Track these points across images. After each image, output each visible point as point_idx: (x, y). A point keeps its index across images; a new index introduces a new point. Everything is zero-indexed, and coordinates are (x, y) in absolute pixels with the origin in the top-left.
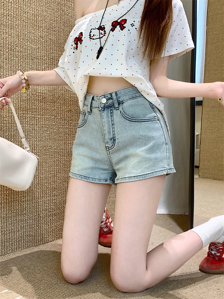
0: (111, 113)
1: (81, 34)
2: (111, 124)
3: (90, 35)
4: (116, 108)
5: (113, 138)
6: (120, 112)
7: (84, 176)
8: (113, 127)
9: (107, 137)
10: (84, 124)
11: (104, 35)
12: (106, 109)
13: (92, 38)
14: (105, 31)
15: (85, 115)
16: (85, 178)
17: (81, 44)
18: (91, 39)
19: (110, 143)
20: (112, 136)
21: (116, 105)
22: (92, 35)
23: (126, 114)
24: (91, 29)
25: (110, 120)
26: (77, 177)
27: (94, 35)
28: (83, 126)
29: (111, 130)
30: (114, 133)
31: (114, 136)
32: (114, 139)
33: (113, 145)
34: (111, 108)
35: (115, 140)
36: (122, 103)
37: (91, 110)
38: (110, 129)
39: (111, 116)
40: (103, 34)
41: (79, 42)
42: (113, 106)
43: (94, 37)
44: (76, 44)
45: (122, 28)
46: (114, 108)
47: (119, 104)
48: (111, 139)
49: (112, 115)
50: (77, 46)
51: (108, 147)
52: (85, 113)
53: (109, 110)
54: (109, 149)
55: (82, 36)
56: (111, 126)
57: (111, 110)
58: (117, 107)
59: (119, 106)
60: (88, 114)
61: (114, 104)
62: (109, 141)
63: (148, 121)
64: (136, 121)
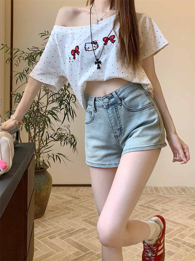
0: (116, 109)
1: (77, 47)
3: (85, 48)
4: (119, 104)
5: (120, 128)
6: (124, 106)
7: (101, 164)
8: (119, 119)
9: (115, 128)
10: (92, 121)
11: (97, 48)
12: (110, 107)
13: (88, 50)
14: (98, 45)
15: (91, 113)
16: (102, 166)
17: (78, 55)
18: (86, 50)
19: (118, 133)
20: (119, 127)
22: (87, 48)
24: (86, 43)
25: (116, 114)
26: (96, 166)
28: (91, 122)
29: (118, 122)
30: (120, 124)
31: (121, 126)
33: (120, 134)
34: (115, 105)
35: (122, 130)
36: (124, 99)
37: (96, 109)
39: (116, 111)
41: (76, 54)
42: (116, 103)
43: (89, 49)
44: (74, 55)
45: (113, 41)
46: (117, 105)
47: (121, 101)
48: (119, 129)
49: (117, 110)
50: (75, 57)
51: (117, 136)
53: (114, 106)
54: (118, 137)
55: (79, 49)
56: (117, 119)
57: (115, 107)
58: (120, 103)
59: (122, 102)
60: (94, 112)
61: (116, 101)
62: (117, 131)
63: (146, 109)
64: (137, 110)
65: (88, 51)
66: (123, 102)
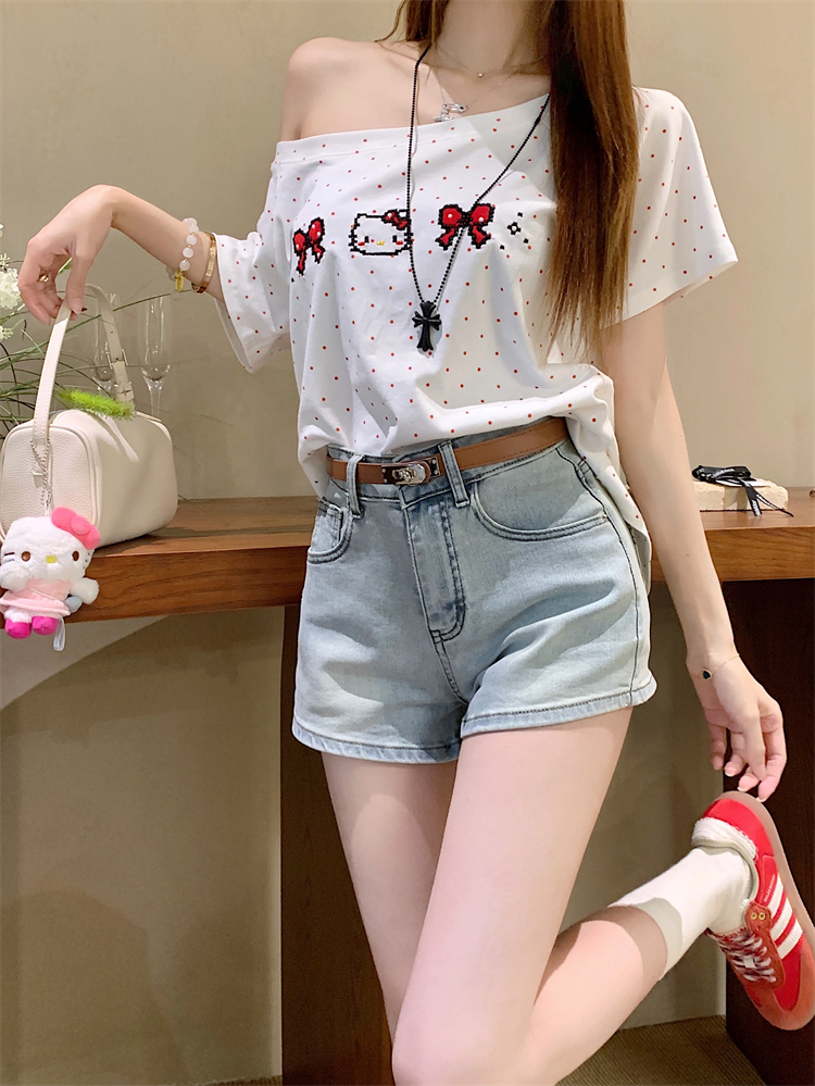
0: (443, 519)
1: (319, 223)
2: (446, 557)
3: (353, 236)
4: (459, 502)
5: (457, 601)
6: (476, 514)
8: (455, 564)
9: (435, 600)
10: (339, 552)
11: (406, 248)
12: (423, 506)
13: (361, 248)
14: (409, 234)
15: (342, 520)
16: (369, 753)
17: (318, 260)
18: (356, 249)
19: (448, 619)
20: (452, 597)
21: (460, 492)
22: (361, 239)
23: (496, 518)
24: (359, 215)
25: (442, 542)
26: (339, 749)
27: (367, 239)
28: (335, 559)
29: (449, 576)
30: (458, 584)
31: (460, 595)
32: (459, 607)
33: (456, 626)
34: (442, 503)
35: (462, 610)
36: (478, 482)
37: (361, 506)
38: (443, 572)
39: (445, 530)
40: (400, 243)
41: (309, 251)
42: (447, 496)
43: (368, 248)
44: (301, 253)
45: (480, 239)
46: (451, 504)
47: (468, 488)
48: (449, 607)
49: (447, 525)
50: (304, 264)
51: (438, 631)
52: (342, 514)
53: (436, 508)
54: (444, 637)
55: (323, 233)
56: (447, 564)
57: (442, 509)
58: (461, 497)
59: (469, 496)
60: (351, 519)
61: (449, 487)
62: (440, 612)
63: (574, 533)
64: (533, 537)
65: (364, 253)
66: (472, 496)
